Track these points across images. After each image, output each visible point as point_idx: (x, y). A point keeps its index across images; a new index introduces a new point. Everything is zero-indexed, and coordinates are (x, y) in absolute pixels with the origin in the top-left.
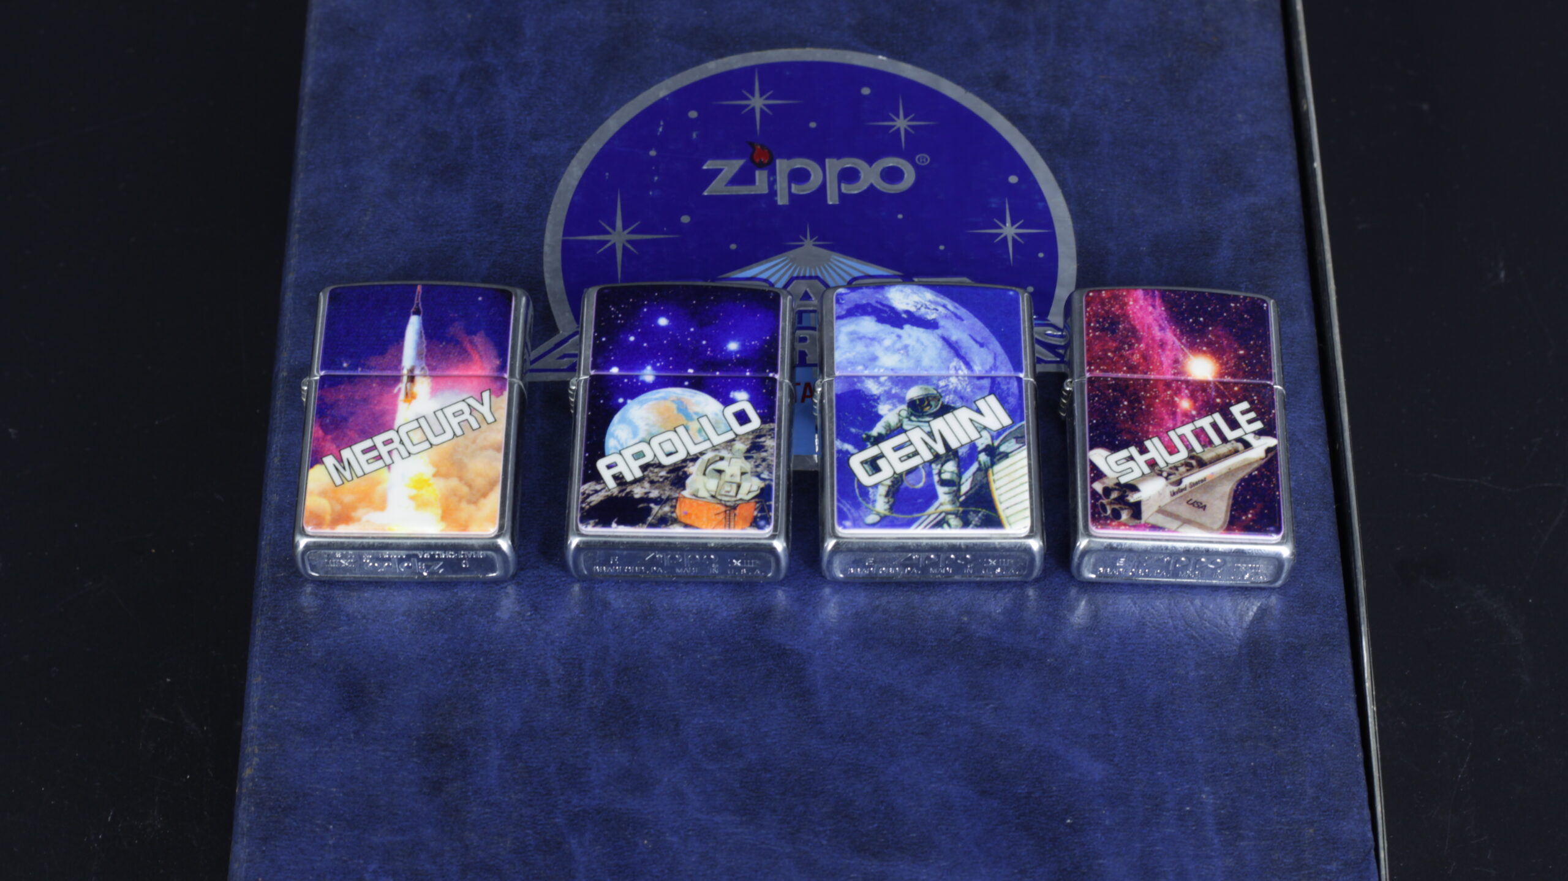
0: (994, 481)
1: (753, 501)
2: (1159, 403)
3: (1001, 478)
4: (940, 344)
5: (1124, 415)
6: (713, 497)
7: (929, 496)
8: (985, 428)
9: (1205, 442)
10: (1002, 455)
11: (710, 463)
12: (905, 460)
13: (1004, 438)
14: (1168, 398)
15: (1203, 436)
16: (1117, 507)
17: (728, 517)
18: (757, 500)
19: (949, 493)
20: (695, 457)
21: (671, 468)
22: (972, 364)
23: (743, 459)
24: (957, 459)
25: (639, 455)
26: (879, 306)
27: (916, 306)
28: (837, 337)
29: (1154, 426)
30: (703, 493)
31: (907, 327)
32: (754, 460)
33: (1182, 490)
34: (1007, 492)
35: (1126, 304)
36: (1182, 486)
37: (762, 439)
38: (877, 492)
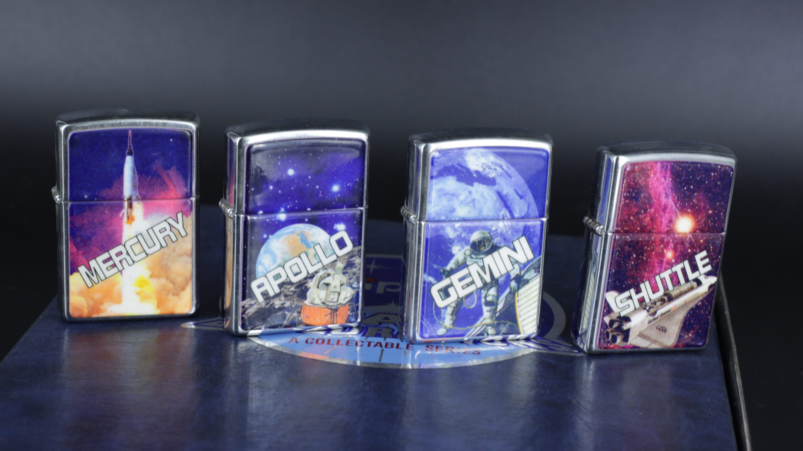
0: (518, 301)
1: (348, 304)
2: (654, 255)
3: (522, 299)
4: (495, 197)
5: (632, 265)
6: (323, 303)
7: (478, 313)
8: (517, 262)
9: (675, 283)
10: (525, 281)
11: (322, 278)
12: (466, 288)
13: (528, 269)
14: (660, 251)
15: (675, 278)
16: (615, 334)
17: (332, 317)
18: (350, 303)
19: (490, 311)
20: (312, 275)
21: (298, 284)
22: (514, 212)
23: (342, 274)
24: (497, 286)
25: (277, 277)
26: (459, 168)
27: (483, 167)
28: (430, 193)
29: (648, 272)
30: (317, 301)
31: (476, 184)
32: (348, 275)
33: (655, 319)
34: (525, 308)
35: (649, 176)
36: (656, 316)
37: (354, 259)
38: (446, 312)
